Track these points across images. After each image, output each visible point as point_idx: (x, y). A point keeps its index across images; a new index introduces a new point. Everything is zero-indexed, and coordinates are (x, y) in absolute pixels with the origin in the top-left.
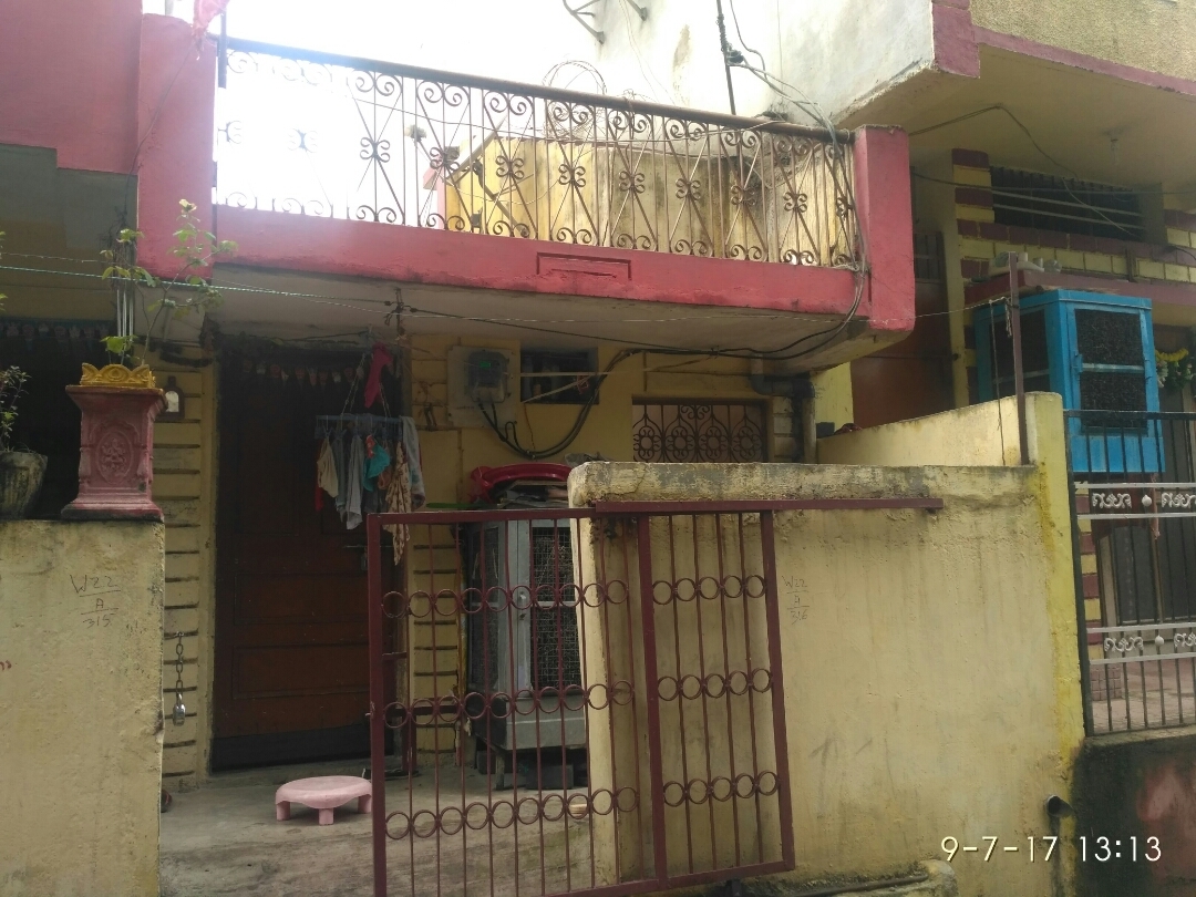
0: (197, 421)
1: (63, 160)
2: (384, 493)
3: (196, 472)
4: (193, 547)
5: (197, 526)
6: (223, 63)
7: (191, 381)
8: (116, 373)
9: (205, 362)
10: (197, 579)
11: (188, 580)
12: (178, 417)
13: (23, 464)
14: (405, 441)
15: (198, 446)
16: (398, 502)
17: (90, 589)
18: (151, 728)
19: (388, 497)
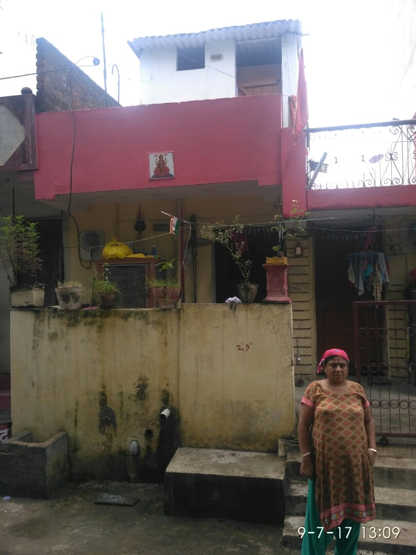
0: (307, 257)
1: (260, 184)
2: (372, 281)
3: (308, 274)
4: (307, 300)
5: (308, 293)
6: (308, 138)
7: (305, 243)
8: (275, 259)
9: (310, 236)
10: (309, 310)
11: (306, 311)
12: (301, 256)
13: (252, 288)
14: (379, 262)
15: (307, 266)
16: (377, 286)
17: (271, 323)
18: (290, 364)
19: (373, 283)
